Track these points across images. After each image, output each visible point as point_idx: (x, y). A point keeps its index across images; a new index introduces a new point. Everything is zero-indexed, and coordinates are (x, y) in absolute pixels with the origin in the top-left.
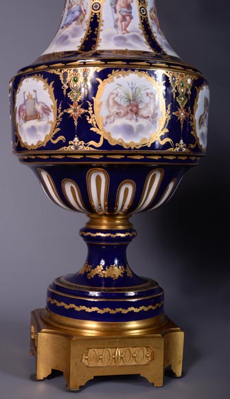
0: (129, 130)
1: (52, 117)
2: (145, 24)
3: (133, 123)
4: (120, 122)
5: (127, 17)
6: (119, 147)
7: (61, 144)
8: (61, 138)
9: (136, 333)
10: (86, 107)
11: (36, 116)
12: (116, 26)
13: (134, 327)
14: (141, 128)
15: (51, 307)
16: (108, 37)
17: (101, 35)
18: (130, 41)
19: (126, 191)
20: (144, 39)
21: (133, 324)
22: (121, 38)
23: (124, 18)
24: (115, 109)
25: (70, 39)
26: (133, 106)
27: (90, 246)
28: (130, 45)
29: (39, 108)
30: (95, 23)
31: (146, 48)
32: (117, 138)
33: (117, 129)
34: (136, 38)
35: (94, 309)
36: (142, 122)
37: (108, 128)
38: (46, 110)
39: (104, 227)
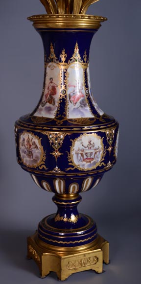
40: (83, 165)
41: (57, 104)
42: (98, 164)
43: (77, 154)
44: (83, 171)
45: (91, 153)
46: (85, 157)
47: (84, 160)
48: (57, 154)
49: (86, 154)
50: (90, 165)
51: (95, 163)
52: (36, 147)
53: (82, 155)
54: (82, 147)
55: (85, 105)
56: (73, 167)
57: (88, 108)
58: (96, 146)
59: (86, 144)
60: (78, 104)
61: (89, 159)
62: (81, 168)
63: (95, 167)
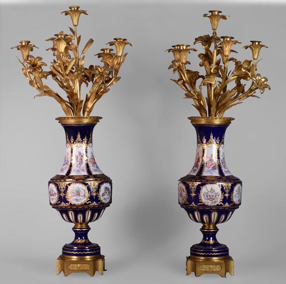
0: (77, 200)
1: (57, 196)
2: (87, 164)
3: (78, 198)
4: (74, 198)
5: (81, 163)
6: (74, 205)
7: (59, 204)
8: (59, 202)
9: (89, 259)
10: (65, 193)
11: (53, 195)
12: (77, 166)
13: (88, 258)
14: (80, 199)
15: (63, 253)
16: (74, 170)
17: (72, 170)
18: (80, 171)
19: (80, 217)
20: (86, 170)
21: (88, 257)
22: (78, 171)
23: (80, 163)
24: (73, 194)
25: (64, 170)
26: (78, 193)
27: (75, 233)
28: (80, 173)
29: (54, 193)
30: (71, 166)
31: (86, 173)
32: (73, 202)
33: (74, 200)
34: (83, 170)
35: (76, 253)
36: (81, 197)
37: (71, 200)
38: (55, 194)
39: (79, 227)
40: (208, 202)
41: (199, 168)
42: (218, 203)
43: (204, 195)
44: (207, 206)
45: (213, 196)
46: (209, 197)
47: (208, 199)
48: (193, 195)
49: (209, 195)
50: (212, 203)
51: (215, 202)
52: (184, 191)
53: (207, 196)
54: (207, 192)
55: (215, 169)
56: (202, 203)
57: (217, 171)
58: (216, 192)
59: (209, 190)
60: (211, 168)
61: (211, 199)
62: (206, 204)
63: (216, 204)
